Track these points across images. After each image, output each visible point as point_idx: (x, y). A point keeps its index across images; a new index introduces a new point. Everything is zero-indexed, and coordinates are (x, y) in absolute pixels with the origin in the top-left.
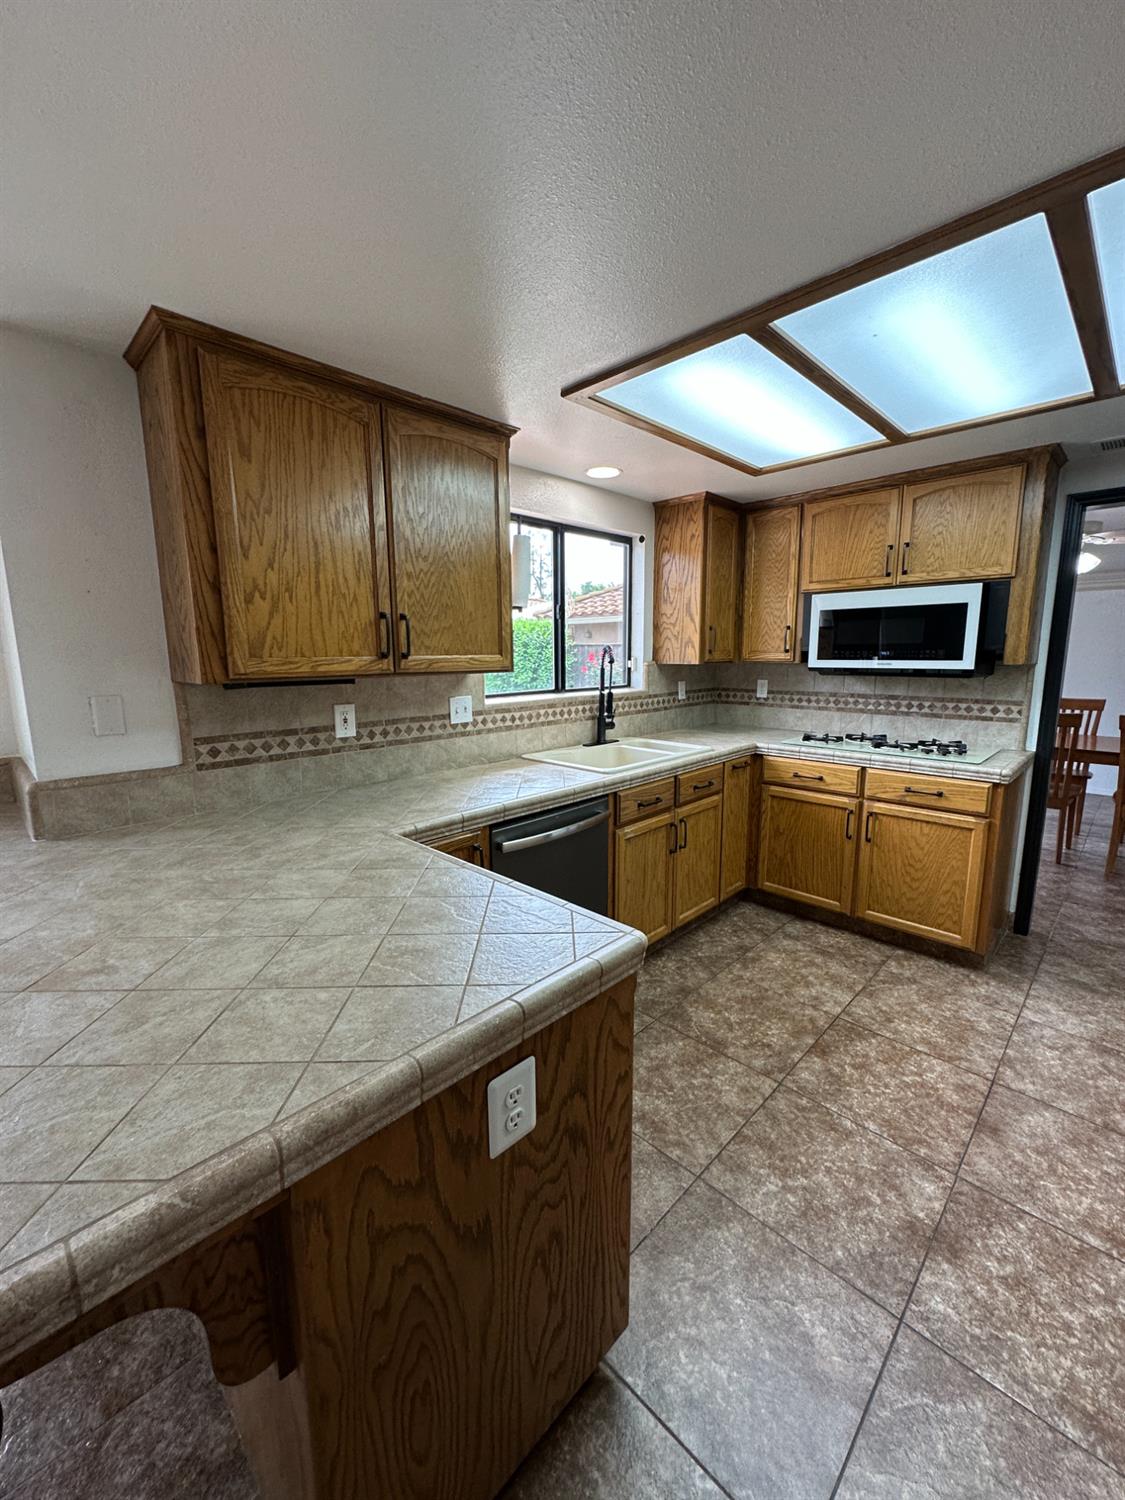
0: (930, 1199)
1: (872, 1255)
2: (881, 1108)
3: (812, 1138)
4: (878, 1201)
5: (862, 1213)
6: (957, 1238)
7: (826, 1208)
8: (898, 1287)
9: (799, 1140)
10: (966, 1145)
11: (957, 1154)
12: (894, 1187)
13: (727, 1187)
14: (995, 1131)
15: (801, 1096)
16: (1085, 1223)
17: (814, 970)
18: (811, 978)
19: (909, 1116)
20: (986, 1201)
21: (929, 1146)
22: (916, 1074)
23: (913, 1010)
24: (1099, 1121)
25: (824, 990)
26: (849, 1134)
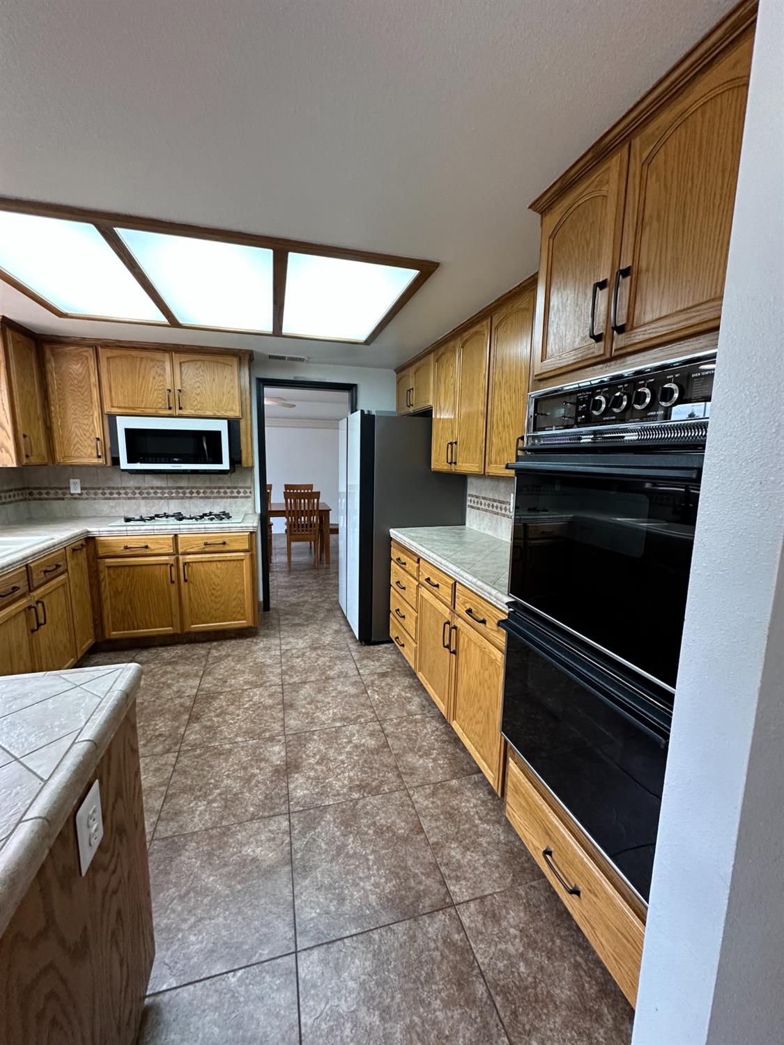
0: (279, 753)
1: (266, 798)
2: (240, 728)
3: (211, 767)
4: (258, 771)
5: (254, 782)
6: (296, 761)
7: (235, 795)
8: (282, 800)
9: (205, 773)
10: (283, 719)
11: (281, 726)
12: (262, 760)
13: (174, 830)
14: (291, 706)
15: (195, 750)
16: (334, 720)
17: (169, 676)
18: (169, 682)
19: (255, 723)
20: (299, 737)
21: (269, 730)
22: (249, 701)
23: (235, 670)
24: (323, 678)
25: (181, 684)
26: (230, 751)
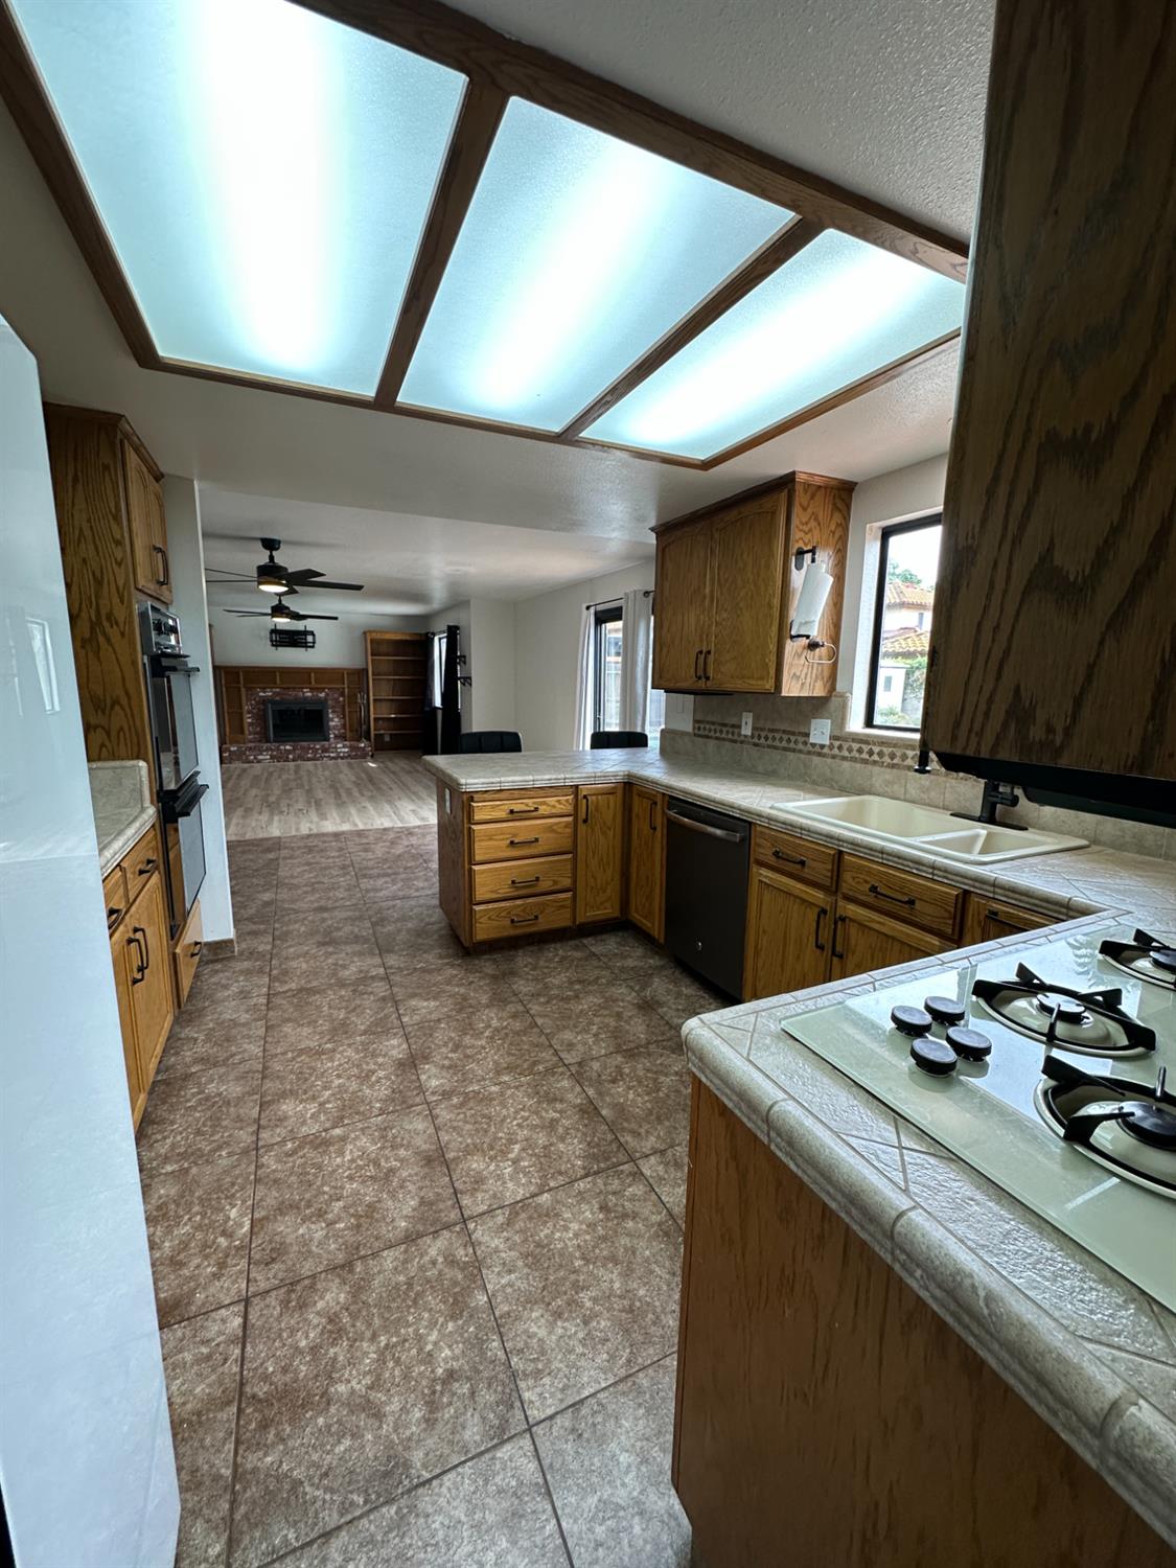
0: (429, 1077)
1: (431, 1035)
2: (503, 1105)
3: (509, 1054)
4: (450, 1055)
5: (450, 1045)
6: (404, 1071)
7: (466, 1034)
8: (412, 1034)
10: (437, 1129)
11: (437, 1117)
12: (450, 1067)
14: (429, 1161)
16: (343, 1139)
19: (484, 1116)
20: (404, 1102)
21: (455, 1107)
26: (498, 1073)
